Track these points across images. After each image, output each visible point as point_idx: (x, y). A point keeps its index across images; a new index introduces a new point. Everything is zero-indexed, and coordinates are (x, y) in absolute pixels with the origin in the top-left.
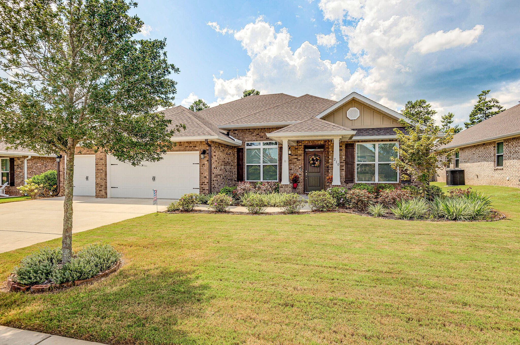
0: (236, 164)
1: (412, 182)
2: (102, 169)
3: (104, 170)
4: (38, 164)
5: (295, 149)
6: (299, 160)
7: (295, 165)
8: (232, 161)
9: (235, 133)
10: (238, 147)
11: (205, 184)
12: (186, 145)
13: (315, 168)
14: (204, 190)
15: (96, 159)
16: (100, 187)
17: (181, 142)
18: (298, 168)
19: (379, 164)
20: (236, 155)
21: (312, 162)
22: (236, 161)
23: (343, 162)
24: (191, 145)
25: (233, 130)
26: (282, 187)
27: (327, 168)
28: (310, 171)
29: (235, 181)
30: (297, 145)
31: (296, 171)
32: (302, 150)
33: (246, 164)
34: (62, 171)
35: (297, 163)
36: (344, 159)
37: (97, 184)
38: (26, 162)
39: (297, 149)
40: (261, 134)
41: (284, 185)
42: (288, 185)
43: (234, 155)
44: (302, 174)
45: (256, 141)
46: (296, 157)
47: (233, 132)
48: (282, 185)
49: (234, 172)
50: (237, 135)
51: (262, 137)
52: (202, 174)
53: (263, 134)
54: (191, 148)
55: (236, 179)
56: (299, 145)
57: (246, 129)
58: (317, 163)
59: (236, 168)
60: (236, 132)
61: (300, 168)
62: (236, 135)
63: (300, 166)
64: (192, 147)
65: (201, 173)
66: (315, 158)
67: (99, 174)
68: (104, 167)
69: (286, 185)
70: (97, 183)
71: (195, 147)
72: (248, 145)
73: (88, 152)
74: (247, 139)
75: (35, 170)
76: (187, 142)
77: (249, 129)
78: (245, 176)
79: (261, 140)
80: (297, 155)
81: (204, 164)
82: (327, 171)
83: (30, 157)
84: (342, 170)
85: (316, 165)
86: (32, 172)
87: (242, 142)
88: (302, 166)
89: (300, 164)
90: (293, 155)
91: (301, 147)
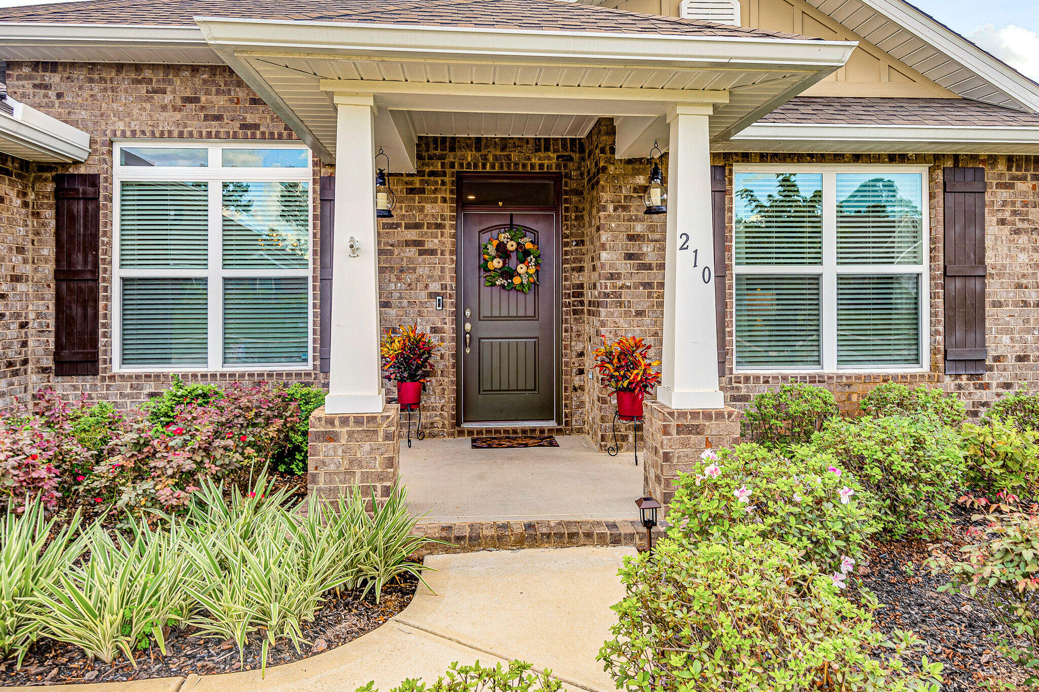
0: (49, 269)
1: (991, 369)
5: (411, 191)
6: (432, 252)
7: (408, 278)
8: (21, 250)
9: (47, 87)
10: (64, 165)
13: (513, 294)
18: (423, 296)
19: (840, 278)
20: (49, 214)
21: (497, 263)
22: (48, 251)
25: (36, 65)
26: (330, 439)
27: (575, 295)
28: (486, 312)
29: (44, 370)
30: (420, 173)
31: (413, 311)
32: (444, 200)
33: (117, 273)
35: (420, 271)
39: (422, 191)
40: (214, 98)
41: (344, 421)
42: (372, 419)
43: (36, 215)
44: (449, 327)
45: (181, 135)
46: (412, 235)
47: (29, 78)
48: (330, 421)
49: (39, 315)
50: (59, 96)
51: (219, 118)
53: (221, 101)
55: (48, 362)
56: (433, 174)
57: (120, 67)
58: (521, 269)
59: (50, 293)
60: (54, 78)
61: (432, 295)
62: (52, 94)
63: (435, 287)
66: (511, 246)
69: (358, 420)
72: (130, 159)
74: (120, 126)
77: (138, 67)
78: (108, 344)
79: (209, 136)
80: (418, 226)
82: (575, 312)
85: (517, 281)
87: (92, 142)
88: (444, 287)
89: (437, 273)
90: (398, 225)
91: (443, 183)
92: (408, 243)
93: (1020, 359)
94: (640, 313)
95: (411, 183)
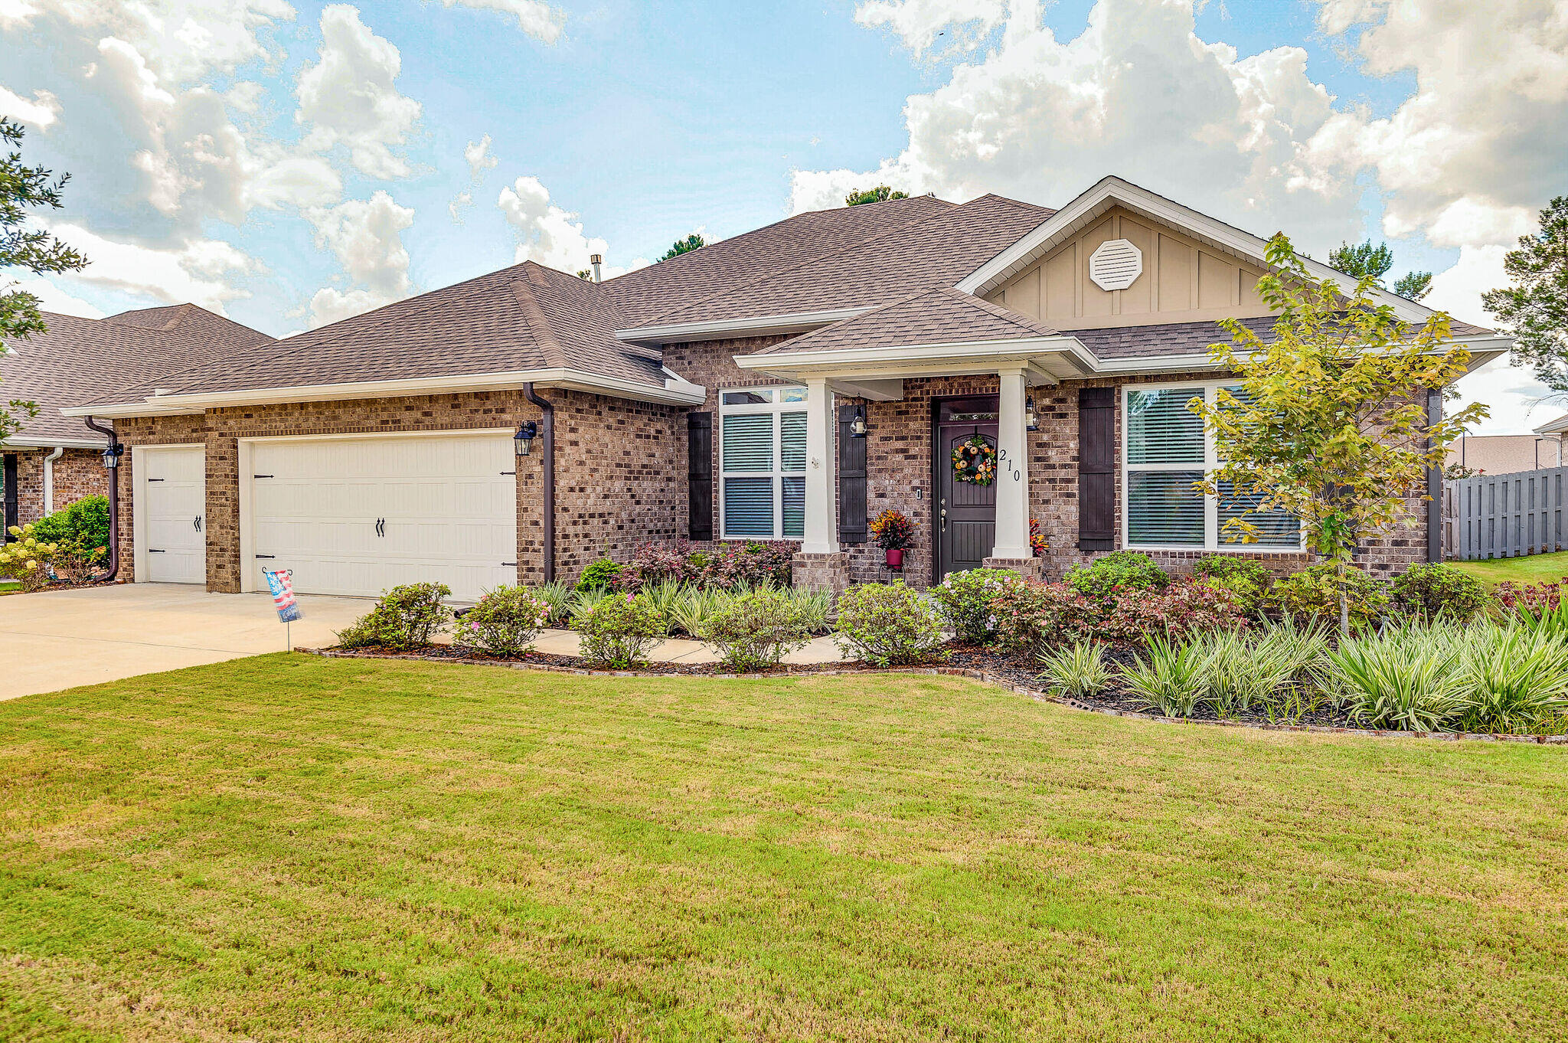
0: (685, 472)
2: (224, 493)
3: (229, 494)
4: (91, 476)
5: (900, 413)
6: (914, 457)
7: (898, 476)
8: (671, 462)
9: (682, 358)
10: (693, 407)
11: (534, 551)
12: (474, 404)
13: (977, 487)
14: (531, 570)
15: (206, 459)
16: (218, 556)
17: (456, 396)
18: (908, 488)
20: (685, 438)
21: (962, 464)
22: (685, 462)
23: (1070, 466)
24: (489, 405)
25: (677, 345)
26: (803, 565)
28: (957, 501)
29: (684, 536)
30: (906, 400)
31: (901, 501)
32: (922, 418)
33: (722, 475)
34: (123, 500)
35: (906, 471)
36: (1075, 454)
37: (211, 544)
38: (48, 466)
39: (907, 412)
41: (809, 556)
42: (823, 556)
43: (679, 439)
44: (926, 513)
45: (756, 383)
46: (900, 445)
47: (673, 353)
48: (803, 556)
49: (681, 502)
50: (690, 363)
52: (526, 510)
54: (488, 418)
55: (686, 531)
56: (914, 399)
57: (721, 342)
58: (981, 468)
59: (686, 488)
60: (687, 352)
61: (914, 489)
62: (686, 362)
63: (916, 483)
64: (490, 411)
65: (522, 510)
66: (974, 451)
67: (216, 510)
68: (230, 486)
69: (816, 556)
70: (212, 539)
71: (503, 411)
72: (730, 400)
74: (722, 380)
75: (79, 495)
76: (476, 394)
77: (731, 341)
78: (718, 521)
79: (772, 382)
80: (904, 438)
81: (530, 476)
83: (59, 452)
84: (1069, 495)
85: (978, 477)
86: (71, 499)
87: (707, 391)
88: (922, 482)
89: (917, 472)
90: (890, 438)
91: (922, 406)
92: (898, 451)
93: (1396, 543)
94: (1046, 502)
95: (900, 407)
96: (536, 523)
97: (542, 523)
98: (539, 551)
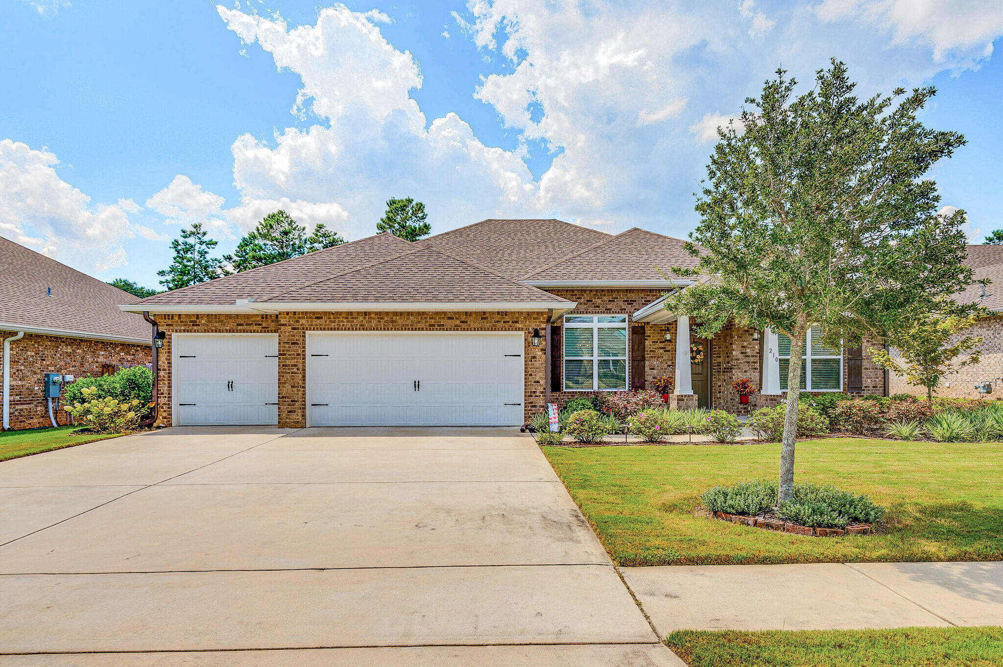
1: (864, 390)
5: (661, 330)
6: (669, 351)
7: (661, 360)
11: (536, 396)
12: (497, 318)
13: (695, 365)
14: (535, 406)
15: (279, 343)
16: (289, 405)
17: (484, 313)
18: (666, 366)
19: (812, 360)
23: (756, 356)
24: (507, 318)
31: (662, 371)
33: (565, 358)
34: (164, 370)
35: (664, 358)
36: (758, 351)
37: (282, 398)
38: (7, 346)
40: (597, 300)
41: (685, 396)
45: (587, 313)
46: (662, 345)
51: (599, 307)
52: (531, 375)
53: (599, 301)
54: (506, 325)
57: (567, 291)
58: (699, 356)
64: (509, 322)
65: (528, 375)
66: (695, 348)
67: (288, 376)
70: (284, 394)
71: (517, 322)
72: (568, 321)
73: (240, 327)
76: (498, 313)
77: (573, 291)
78: (563, 382)
79: (596, 312)
81: (534, 357)
83: (21, 335)
84: (755, 369)
85: (696, 361)
90: (657, 342)
91: (672, 327)
92: (660, 348)
93: (874, 387)
95: (661, 327)
96: (538, 382)
97: (542, 382)
98: (540, 396)
